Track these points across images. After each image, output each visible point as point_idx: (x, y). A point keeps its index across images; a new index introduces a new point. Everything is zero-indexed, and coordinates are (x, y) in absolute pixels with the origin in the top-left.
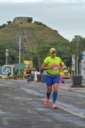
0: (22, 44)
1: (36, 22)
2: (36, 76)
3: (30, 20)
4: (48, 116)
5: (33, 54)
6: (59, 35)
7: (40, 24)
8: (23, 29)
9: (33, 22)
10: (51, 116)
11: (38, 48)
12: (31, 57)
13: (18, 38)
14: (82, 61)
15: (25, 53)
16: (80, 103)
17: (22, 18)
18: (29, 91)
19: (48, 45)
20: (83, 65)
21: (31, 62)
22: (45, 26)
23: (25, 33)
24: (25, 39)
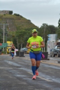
0: (5, 30)
1: (15, 14)
2: (15, 52)
3: (11, 12)
4: (24, 81)
5: (13, 36)
6: (31, 24)
7: (18, 15)
8: (6, 19)
9: (13, 14)
10: (26, 80)
11: (17, 33)
12: (12, 39)
13: (3, 25)
14: (48, 41)
15: (8, 36)
16: (46, 71)
17: (5, 11)
18: (10, 63)
19: (23, 30)
20: (48, 44)
21: (12, 42)
22: (22, 17)
23: (8, 21)
24: (7, 26)
